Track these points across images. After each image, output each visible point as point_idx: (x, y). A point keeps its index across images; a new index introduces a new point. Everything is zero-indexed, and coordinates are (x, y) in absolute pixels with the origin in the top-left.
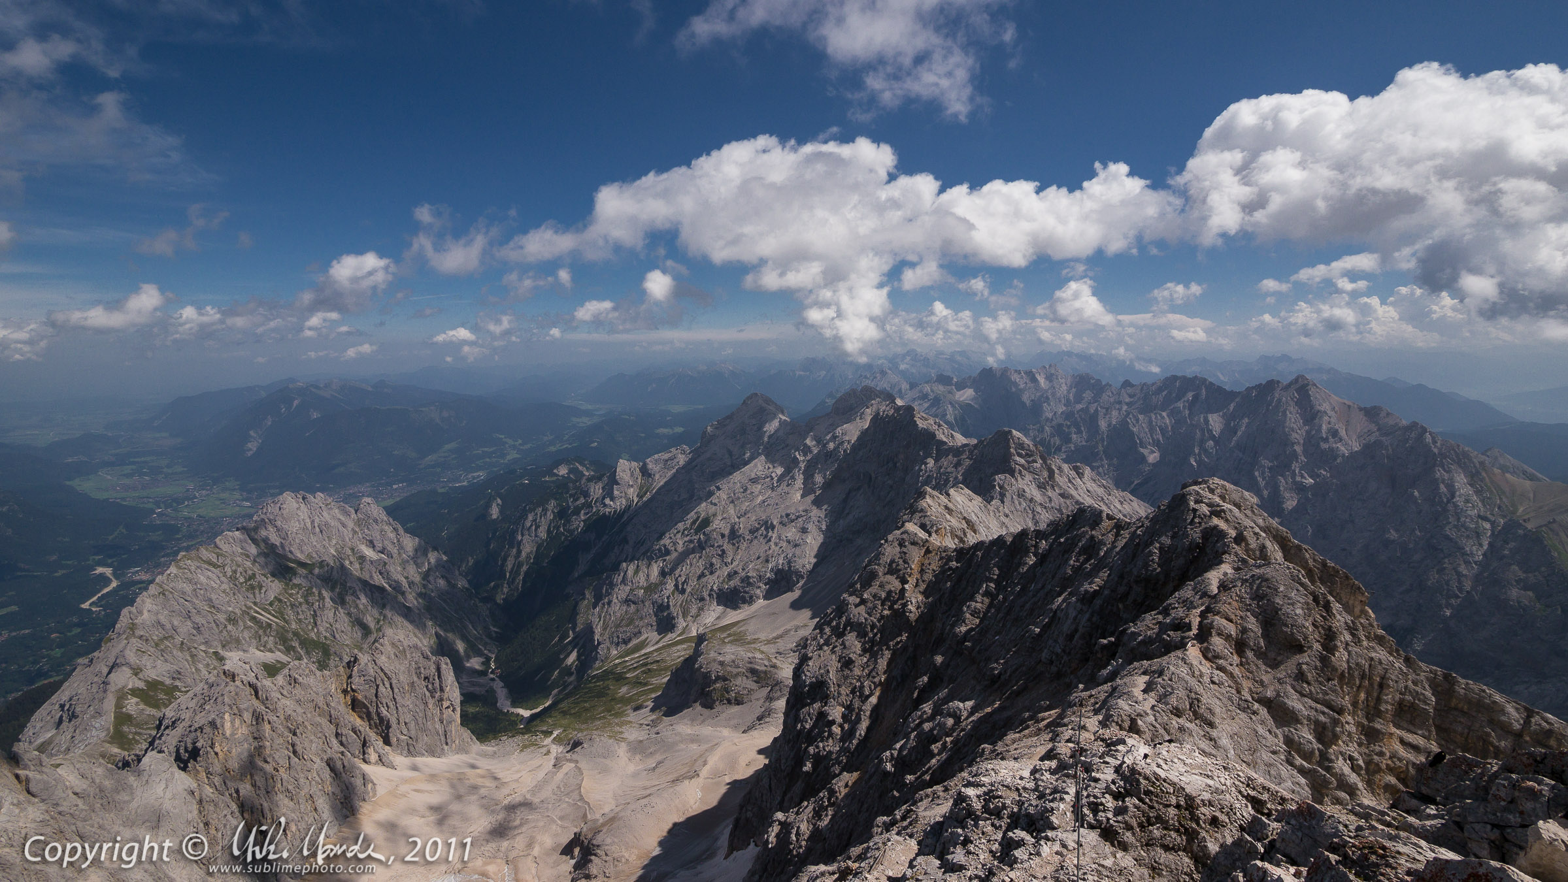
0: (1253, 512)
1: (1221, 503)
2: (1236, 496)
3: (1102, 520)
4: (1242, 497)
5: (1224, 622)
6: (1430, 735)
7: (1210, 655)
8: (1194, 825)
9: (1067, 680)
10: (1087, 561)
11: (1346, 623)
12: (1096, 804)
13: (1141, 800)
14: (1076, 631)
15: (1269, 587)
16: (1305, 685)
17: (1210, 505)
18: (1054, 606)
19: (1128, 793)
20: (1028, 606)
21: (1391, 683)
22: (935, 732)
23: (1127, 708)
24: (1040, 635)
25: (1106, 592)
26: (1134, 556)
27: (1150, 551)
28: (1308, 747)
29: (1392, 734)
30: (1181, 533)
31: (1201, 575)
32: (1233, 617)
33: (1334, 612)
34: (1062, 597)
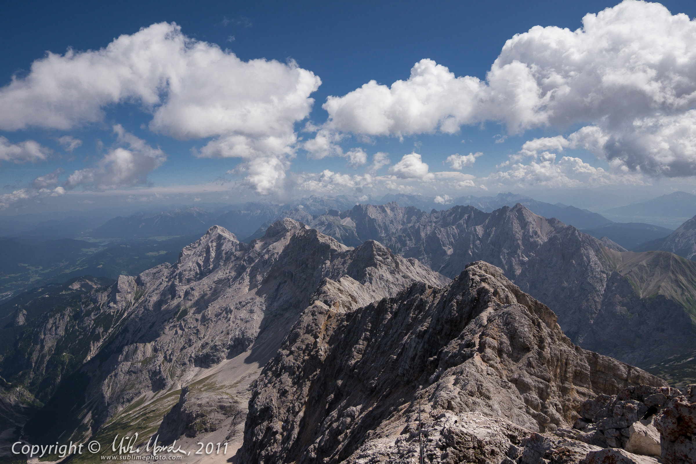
0: (501, 278)
1: (485, 274)
2: (492, 270)
3: (426, 289)
4: (495, 270)
5: (491, 339)
6: (589, 387)
7: (486, 359)
8: (483, 457)
9: (413, 384)
10: (419, 313)
11: (548, 333)
12: (432, 455)
13: (455, 448)
14: (416, 355)
15: (511, 318)
16: (532, 369)
17: (480, 276)
18: (403, 342)
19: (448, 445)
20: (389, 343)
21: (570, 362)
22: (340, 428)
23: (445, 395)
24: (397, 360)
25: (431, 330)
26: (444, 308)
27: (452, 304)
28: (535, 402)
29: (573, 389)
30: (467, 292)
31: (478, 315)
32: (495, 336)
33: (542, 327)
34: (408, 336)
